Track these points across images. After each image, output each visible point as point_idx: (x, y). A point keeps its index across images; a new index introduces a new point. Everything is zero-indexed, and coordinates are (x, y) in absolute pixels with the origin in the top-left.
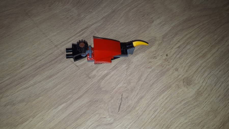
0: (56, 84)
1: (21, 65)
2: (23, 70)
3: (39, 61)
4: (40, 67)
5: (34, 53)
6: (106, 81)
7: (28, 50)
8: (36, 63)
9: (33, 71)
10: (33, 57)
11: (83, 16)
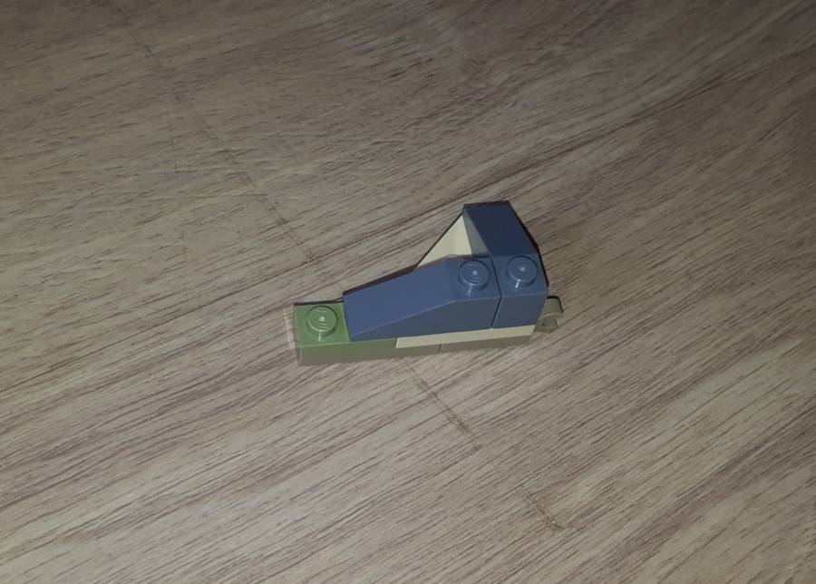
0: (306, 531)
1: (49, 352)
2: (68, 396)
3: (188, 348)
4: (192, 394)
5: (151, 280)
6: (670, 567)
7: (109, 252)
8: (166, 358)
9: (139, 414)
10: (140, 313)
11: (504, 77)
